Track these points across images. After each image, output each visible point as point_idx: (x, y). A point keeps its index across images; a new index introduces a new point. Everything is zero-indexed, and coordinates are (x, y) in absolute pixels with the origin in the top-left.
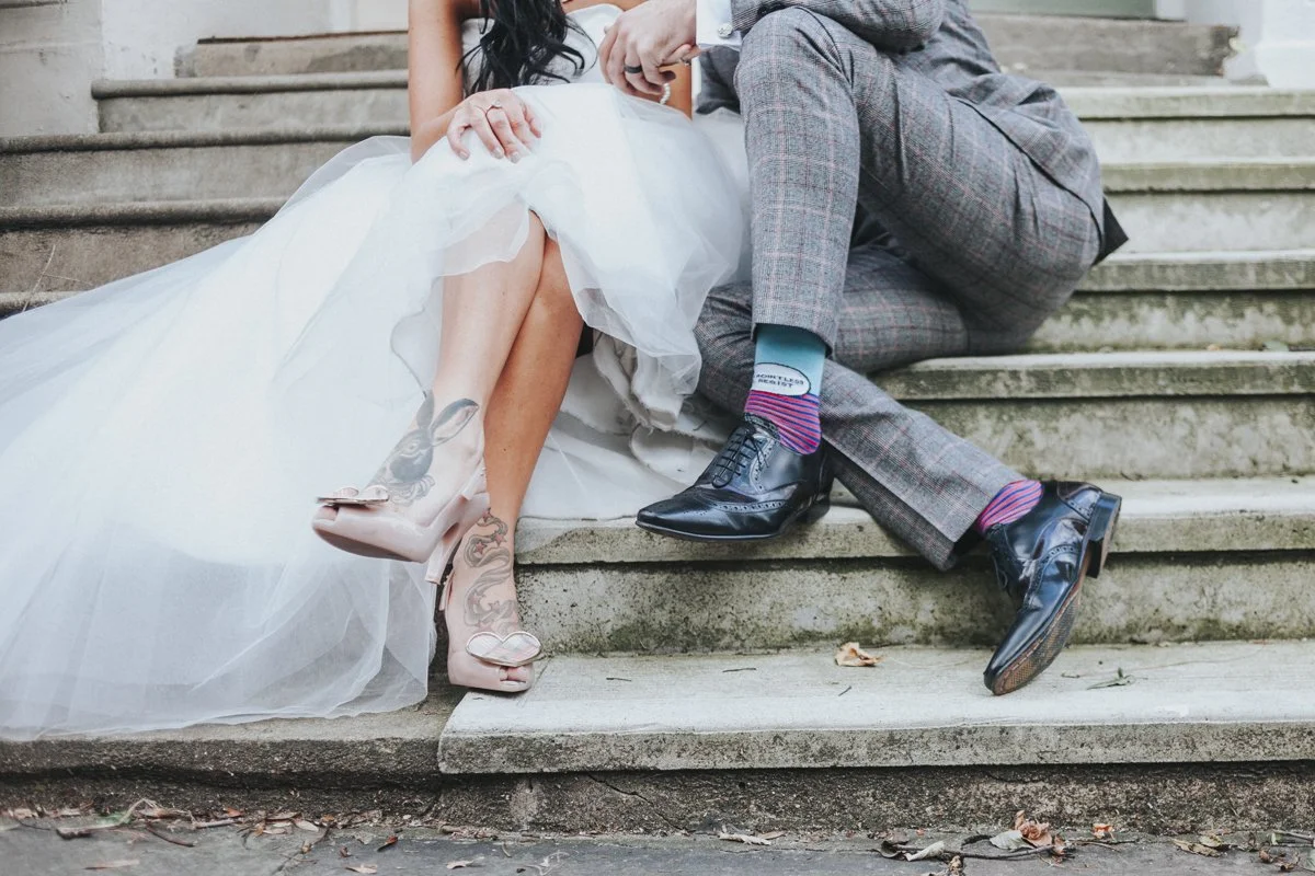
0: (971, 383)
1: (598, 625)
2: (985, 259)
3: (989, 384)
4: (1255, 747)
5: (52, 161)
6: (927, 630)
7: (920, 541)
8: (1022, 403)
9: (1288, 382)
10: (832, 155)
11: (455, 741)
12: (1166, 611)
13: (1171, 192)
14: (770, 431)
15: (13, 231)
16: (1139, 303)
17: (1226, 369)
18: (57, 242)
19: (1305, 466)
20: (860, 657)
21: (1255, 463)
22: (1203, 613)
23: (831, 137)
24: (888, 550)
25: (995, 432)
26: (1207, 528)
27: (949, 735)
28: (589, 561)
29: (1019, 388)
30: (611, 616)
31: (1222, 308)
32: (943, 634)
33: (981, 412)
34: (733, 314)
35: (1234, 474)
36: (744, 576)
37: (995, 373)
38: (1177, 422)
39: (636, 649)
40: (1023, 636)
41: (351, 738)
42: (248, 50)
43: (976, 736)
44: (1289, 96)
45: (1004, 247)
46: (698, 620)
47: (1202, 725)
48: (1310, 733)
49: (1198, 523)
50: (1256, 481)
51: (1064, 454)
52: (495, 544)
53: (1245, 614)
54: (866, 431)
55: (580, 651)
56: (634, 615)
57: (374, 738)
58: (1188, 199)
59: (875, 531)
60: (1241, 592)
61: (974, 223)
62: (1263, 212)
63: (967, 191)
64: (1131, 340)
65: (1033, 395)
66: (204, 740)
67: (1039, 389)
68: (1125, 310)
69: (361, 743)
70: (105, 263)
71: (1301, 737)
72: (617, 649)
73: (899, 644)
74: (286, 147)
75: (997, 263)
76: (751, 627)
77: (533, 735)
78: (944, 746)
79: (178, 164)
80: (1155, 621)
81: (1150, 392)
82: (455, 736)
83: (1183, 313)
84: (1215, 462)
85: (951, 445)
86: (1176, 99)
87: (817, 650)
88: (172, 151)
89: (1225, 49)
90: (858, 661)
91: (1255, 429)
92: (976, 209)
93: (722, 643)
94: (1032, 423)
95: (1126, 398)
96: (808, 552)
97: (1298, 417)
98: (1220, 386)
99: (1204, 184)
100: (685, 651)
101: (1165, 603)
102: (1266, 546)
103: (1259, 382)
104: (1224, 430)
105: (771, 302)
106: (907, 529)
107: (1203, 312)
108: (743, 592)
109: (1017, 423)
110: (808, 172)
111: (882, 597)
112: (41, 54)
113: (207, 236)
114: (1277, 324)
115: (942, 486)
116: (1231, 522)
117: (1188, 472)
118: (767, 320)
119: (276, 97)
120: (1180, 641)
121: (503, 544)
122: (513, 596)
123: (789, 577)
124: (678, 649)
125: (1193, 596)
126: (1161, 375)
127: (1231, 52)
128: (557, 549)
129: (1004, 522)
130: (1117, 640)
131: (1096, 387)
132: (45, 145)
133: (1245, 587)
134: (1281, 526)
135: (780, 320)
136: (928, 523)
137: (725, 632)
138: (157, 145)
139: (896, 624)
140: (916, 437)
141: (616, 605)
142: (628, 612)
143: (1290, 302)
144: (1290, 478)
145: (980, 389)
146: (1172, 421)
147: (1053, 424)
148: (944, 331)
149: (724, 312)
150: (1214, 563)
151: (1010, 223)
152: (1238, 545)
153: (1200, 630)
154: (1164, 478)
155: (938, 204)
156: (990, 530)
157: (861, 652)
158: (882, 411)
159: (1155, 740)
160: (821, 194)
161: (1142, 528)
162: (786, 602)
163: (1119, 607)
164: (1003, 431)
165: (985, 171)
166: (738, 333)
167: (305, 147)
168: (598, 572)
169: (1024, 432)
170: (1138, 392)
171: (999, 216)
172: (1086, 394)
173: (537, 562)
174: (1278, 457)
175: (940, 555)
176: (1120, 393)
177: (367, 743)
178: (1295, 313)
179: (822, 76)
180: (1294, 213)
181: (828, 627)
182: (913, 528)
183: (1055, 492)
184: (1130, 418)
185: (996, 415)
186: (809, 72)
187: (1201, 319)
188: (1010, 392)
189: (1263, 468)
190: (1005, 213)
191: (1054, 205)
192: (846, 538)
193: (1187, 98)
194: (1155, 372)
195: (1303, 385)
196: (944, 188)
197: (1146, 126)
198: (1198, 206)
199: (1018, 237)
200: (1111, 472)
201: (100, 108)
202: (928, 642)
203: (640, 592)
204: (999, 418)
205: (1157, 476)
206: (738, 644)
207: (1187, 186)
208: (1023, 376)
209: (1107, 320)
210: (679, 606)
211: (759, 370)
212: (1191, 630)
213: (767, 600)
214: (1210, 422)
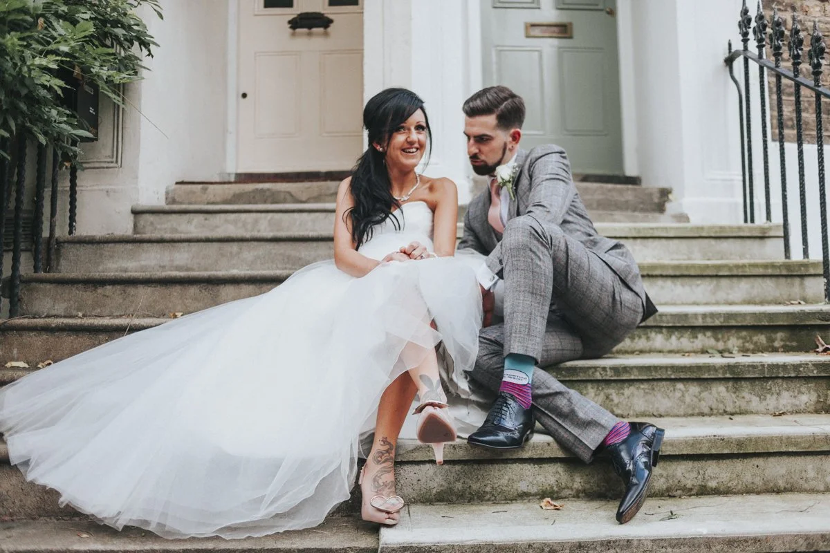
0: (585, 373)
1: (430, 490)
2: (599, 320)
3: (593, 373)
4: (736, 547)
5: (120, 247)
6: (578, 491)
7: (576, 450)
8: (608, 382)
9: (724, 373)
10: (543, 281)
11: (387, 548)
12: (684, 482)
13: (656, 276)
14: (513, 400)
15: (109, 285)
16: (651, 332)
17: (697, 366)
18: (131, 290)
19: (734, 411)
20: (552, 505)
21: (711, 409)
22: (699, 483)
23: (543, 273)
24: (560, 454)
25: (596, 395)
26: (700, 444)
27: (605, 543)
28: (427, 459)
29: (606, 375)
30: (436, 485)
31: (688, 334)
32: (585, 493)
33: (590, 386)
34: (489, 344)
35: (703, 415)
36: (496, 467)
37: (595, 368)
38: (676, 391)
39: (447, 501)
40: (631, 497)
41: (335, 547)
42: (202, 189)
43: (617, 544)
44: (702, 228)
45: (607, 315)
46: (475, 487)
47: (712, 538)
48: (759, 541)
49: (696, 442)
50: (713, 418)
51: (627, 405)
52: (387, 454)
53: (718, 483)
54: (551, 399)
55: (421, 502)
56: (446, 485)
57: (346, 547)
58: (664, 279)
59: (555, 445)
60: (717, 473)
61: (596, 304)
62: (698, 285)
63: (594, 290)
64: (648, 348)
65: (612, 378)
66: (266, 548)
67: (615, 375)
68: (644, 334)
69: (340, 549)
70: (154, 301)
71: (755, 543)
72: (438, 501)
73: (565, 498)
74: (236, 244)
75: (604, 321)
76: (499, 490)
77: (422, 545)
78: (603, 548)
79: (182, 250)
80: (679, 486)
81: (664, 377)
82: (387, 546)
83: (670, 337)
84: (694, 409)
85: (589, 406)
86: (652, 229)
87: (529, 501)
88: (180, 244)
89: (666, 199)
90: (553, 507)
91: (710, 393)
92: (597, 298)
93: (486, 498)
94: (612, 392)
95: (654, 380)
96: (526, 455)
97: (730, 388)
98: (695, 374)
99: (671, 272)
100: (469, 502)
101: (682, 478)
102: (726, 451)
103: (712, 373)
104: (697, 394)
105: (517, 344)
106: (570, 444)
107: (679, 336)
108: (496, 474)
109: (606, 391)
110: (533, 288)
111: (558, 476)
112: (107, 192)
113: (205, 289)
114: (712, 342)
115: (587, 425)
116: (710, 441)
117: (682, 413)
118: (515, 352)
119: (223, 215)
120: (690, 496)
121: (391, 455)
122: (393, 479)
123: (516, 467)
124: (466, 501)
125: (694, 475)
126: (669, 369)
127: (668, 200)
128: (412, 454)
129: (616, 442)
130: (662, 495)
131: (640, 375)
132: (117, 240)
133: (717, 470)
134: (732, 443)
135: (521, 352)
136: (581, 441)
137: (487, 493)
138: (173, 241)
139: (564, 488)
140: (574, 402)
141: (438, 480)
142: (444, 483)
143: (718, 331)
144: (728, 417)
145: (589, 375)
146: (674, 390)
147: (622, 391)
148: (575, 350)
149: (485, 343)
150: (703, 460)
151: (610, 305)
152: (713, 451)
153: (698, 490)
154: (671, 416)
155: (582, 297)
156: (609, 445)
157: (552, 502)
158: (558, 391)
159: (693, 545)
160: (538, 297)
161: (672, 444)
162: (515, 479)
163: (663, 480)
164: (599, 394)
165: (601, 282)
166: (493, 353)
167: (245, 244)
168: (430, 465)
169: (609, 395)
170: (659, 377)
171: (606, 301)
172: (636, 378)
173: (403, 460)
174: (721, 406)
175: (586, 456)
176: (651, 378)
177: (343, 549)
178: (720, 336)
179: (540, 247)
180: (712, 286)
181: (534, 490)
182: (574, 444)
183: (636, 428)
184: (656, 389)
185: (596, 387)
186: (535, 245)
187: (679, 339)
188: (602, 377)
189: (715, 411)
190: (608, 300)
191: (628, 297)
192: (542, 449)
193: (657, 228)
194: (666, 368)
195: (731, 374)
196: (585, 290)
197: (639, 241)
198: (669, 283)
199: (613, 310)
200: (648, 413)
201: (135, 218)
202: (578, 497)
203: (449, 474)
204: (598, 388)
205: (668, 415)
206: (493, 498)
207: (664, 273)
208: (608, 370)
209: (637, 339)
210: (467, 480)
211: (506, 372)
212: (694, 490)
213: (507, 477)
214: (691, 390)
